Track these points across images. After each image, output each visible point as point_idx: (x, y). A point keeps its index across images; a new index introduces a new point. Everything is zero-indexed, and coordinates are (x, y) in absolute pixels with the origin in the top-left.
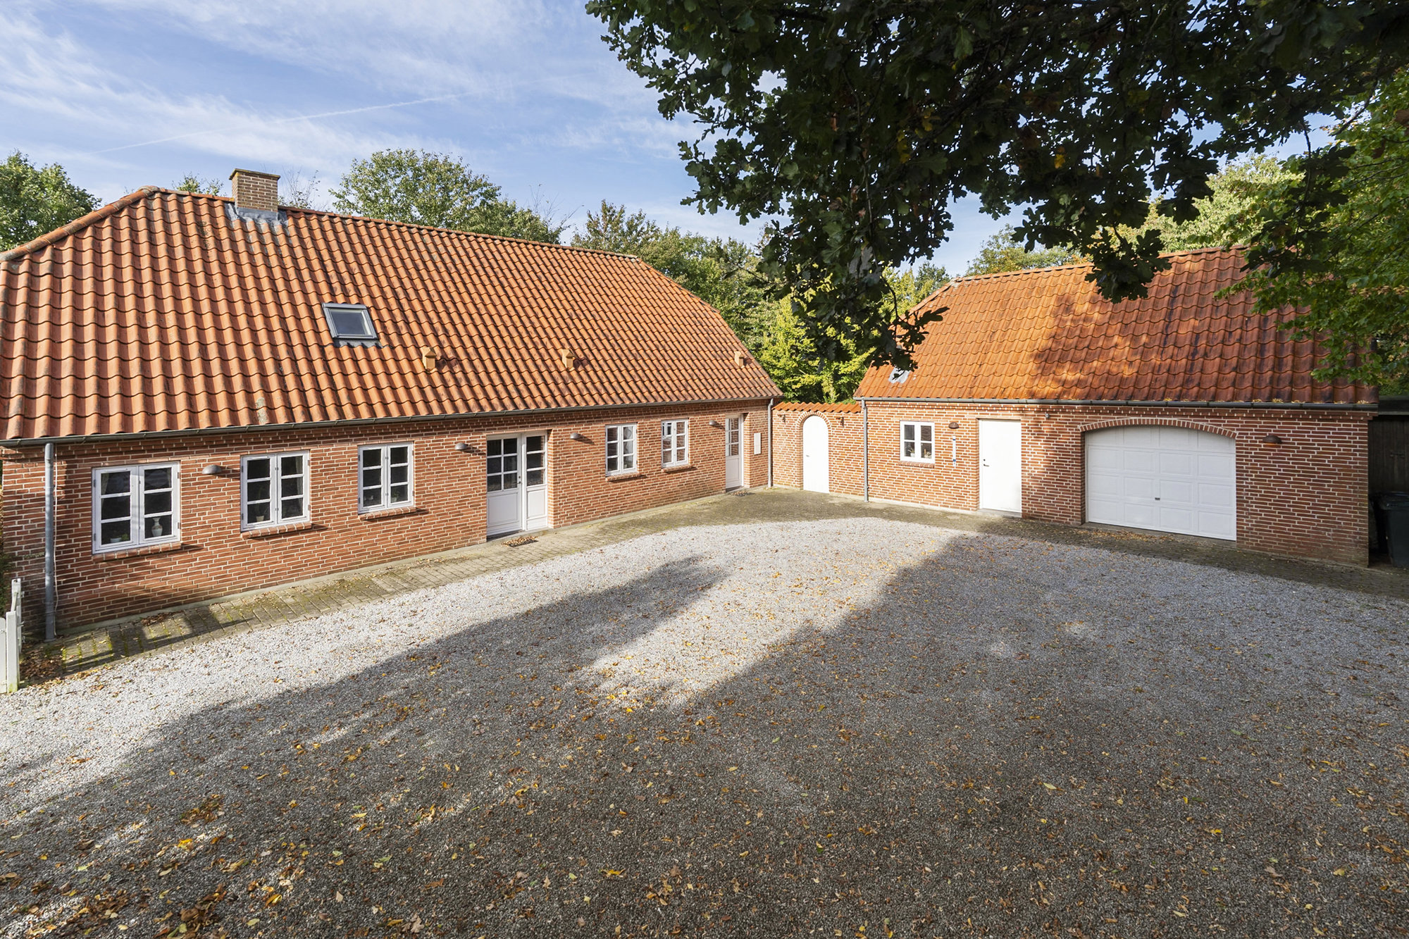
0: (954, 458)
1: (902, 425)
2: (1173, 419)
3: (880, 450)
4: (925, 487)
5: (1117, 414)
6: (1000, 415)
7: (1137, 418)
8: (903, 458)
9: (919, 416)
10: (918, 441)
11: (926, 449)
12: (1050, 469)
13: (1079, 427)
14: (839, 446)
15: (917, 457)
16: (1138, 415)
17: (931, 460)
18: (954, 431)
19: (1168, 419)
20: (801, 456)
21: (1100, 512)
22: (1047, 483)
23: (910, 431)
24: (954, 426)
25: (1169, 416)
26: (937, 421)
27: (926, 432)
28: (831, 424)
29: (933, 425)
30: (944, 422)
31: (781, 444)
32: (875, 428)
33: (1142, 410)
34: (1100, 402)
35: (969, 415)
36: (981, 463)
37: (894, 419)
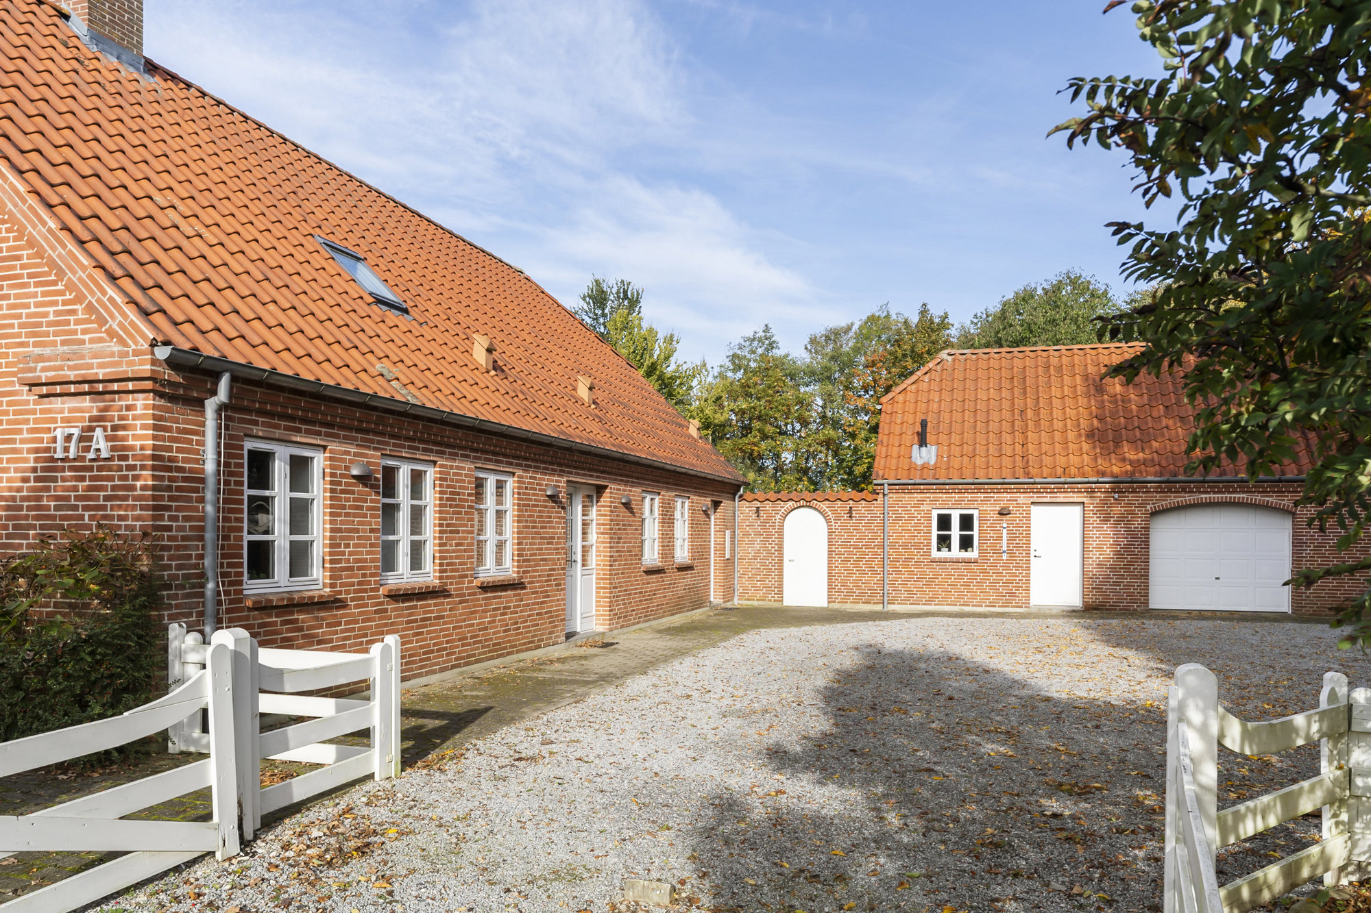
0: (1005, 548)
1: (935, 513)
2: (1241, 495)
3: (905, 546)
4: (966, 585)
5: (1189, 492)
6: (1061, 498)
7: (1207, 496)
8: (935, 554)
9: (958, 502)
10: (955, 533)
11: (966, 543)
12: (1118, 554)
13: (1148, 507)
14: (844, 545)
15: (955, 552)
16: (1209, 493)
17: (973, 554)
18: (1004, 518)
19: (1237, 496)
20: (781, 560)
21: (1162, 596)
22: (1113, 569)
23: (944, 522)
24: (1003, 513)
25: (1238, 493)
26: (981, 508)
27: (966, 522)
28: (832, 517)
29: (976, 513)
30: (992, 508)
31: (750, 547)
32: (899, 518)
33: (1215, 487)
34: (1175, 479)
35: (1022, 499)
36: (1033, 553)
37: (925, 507)
